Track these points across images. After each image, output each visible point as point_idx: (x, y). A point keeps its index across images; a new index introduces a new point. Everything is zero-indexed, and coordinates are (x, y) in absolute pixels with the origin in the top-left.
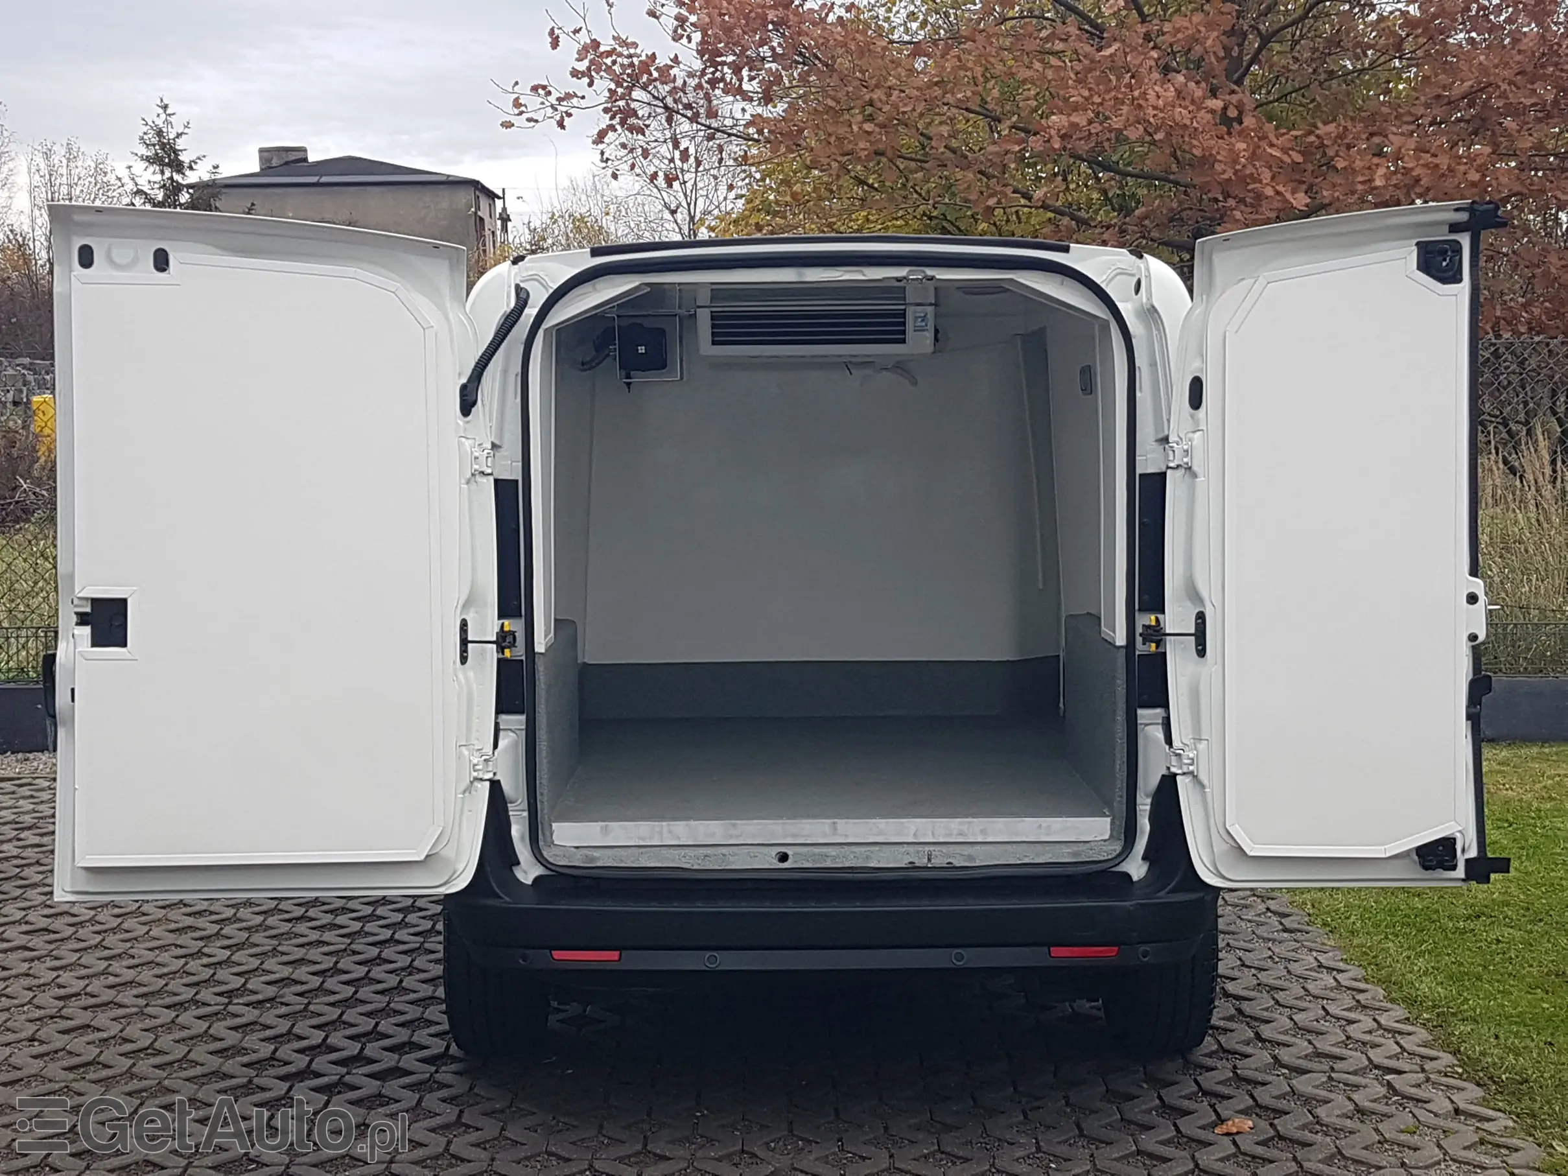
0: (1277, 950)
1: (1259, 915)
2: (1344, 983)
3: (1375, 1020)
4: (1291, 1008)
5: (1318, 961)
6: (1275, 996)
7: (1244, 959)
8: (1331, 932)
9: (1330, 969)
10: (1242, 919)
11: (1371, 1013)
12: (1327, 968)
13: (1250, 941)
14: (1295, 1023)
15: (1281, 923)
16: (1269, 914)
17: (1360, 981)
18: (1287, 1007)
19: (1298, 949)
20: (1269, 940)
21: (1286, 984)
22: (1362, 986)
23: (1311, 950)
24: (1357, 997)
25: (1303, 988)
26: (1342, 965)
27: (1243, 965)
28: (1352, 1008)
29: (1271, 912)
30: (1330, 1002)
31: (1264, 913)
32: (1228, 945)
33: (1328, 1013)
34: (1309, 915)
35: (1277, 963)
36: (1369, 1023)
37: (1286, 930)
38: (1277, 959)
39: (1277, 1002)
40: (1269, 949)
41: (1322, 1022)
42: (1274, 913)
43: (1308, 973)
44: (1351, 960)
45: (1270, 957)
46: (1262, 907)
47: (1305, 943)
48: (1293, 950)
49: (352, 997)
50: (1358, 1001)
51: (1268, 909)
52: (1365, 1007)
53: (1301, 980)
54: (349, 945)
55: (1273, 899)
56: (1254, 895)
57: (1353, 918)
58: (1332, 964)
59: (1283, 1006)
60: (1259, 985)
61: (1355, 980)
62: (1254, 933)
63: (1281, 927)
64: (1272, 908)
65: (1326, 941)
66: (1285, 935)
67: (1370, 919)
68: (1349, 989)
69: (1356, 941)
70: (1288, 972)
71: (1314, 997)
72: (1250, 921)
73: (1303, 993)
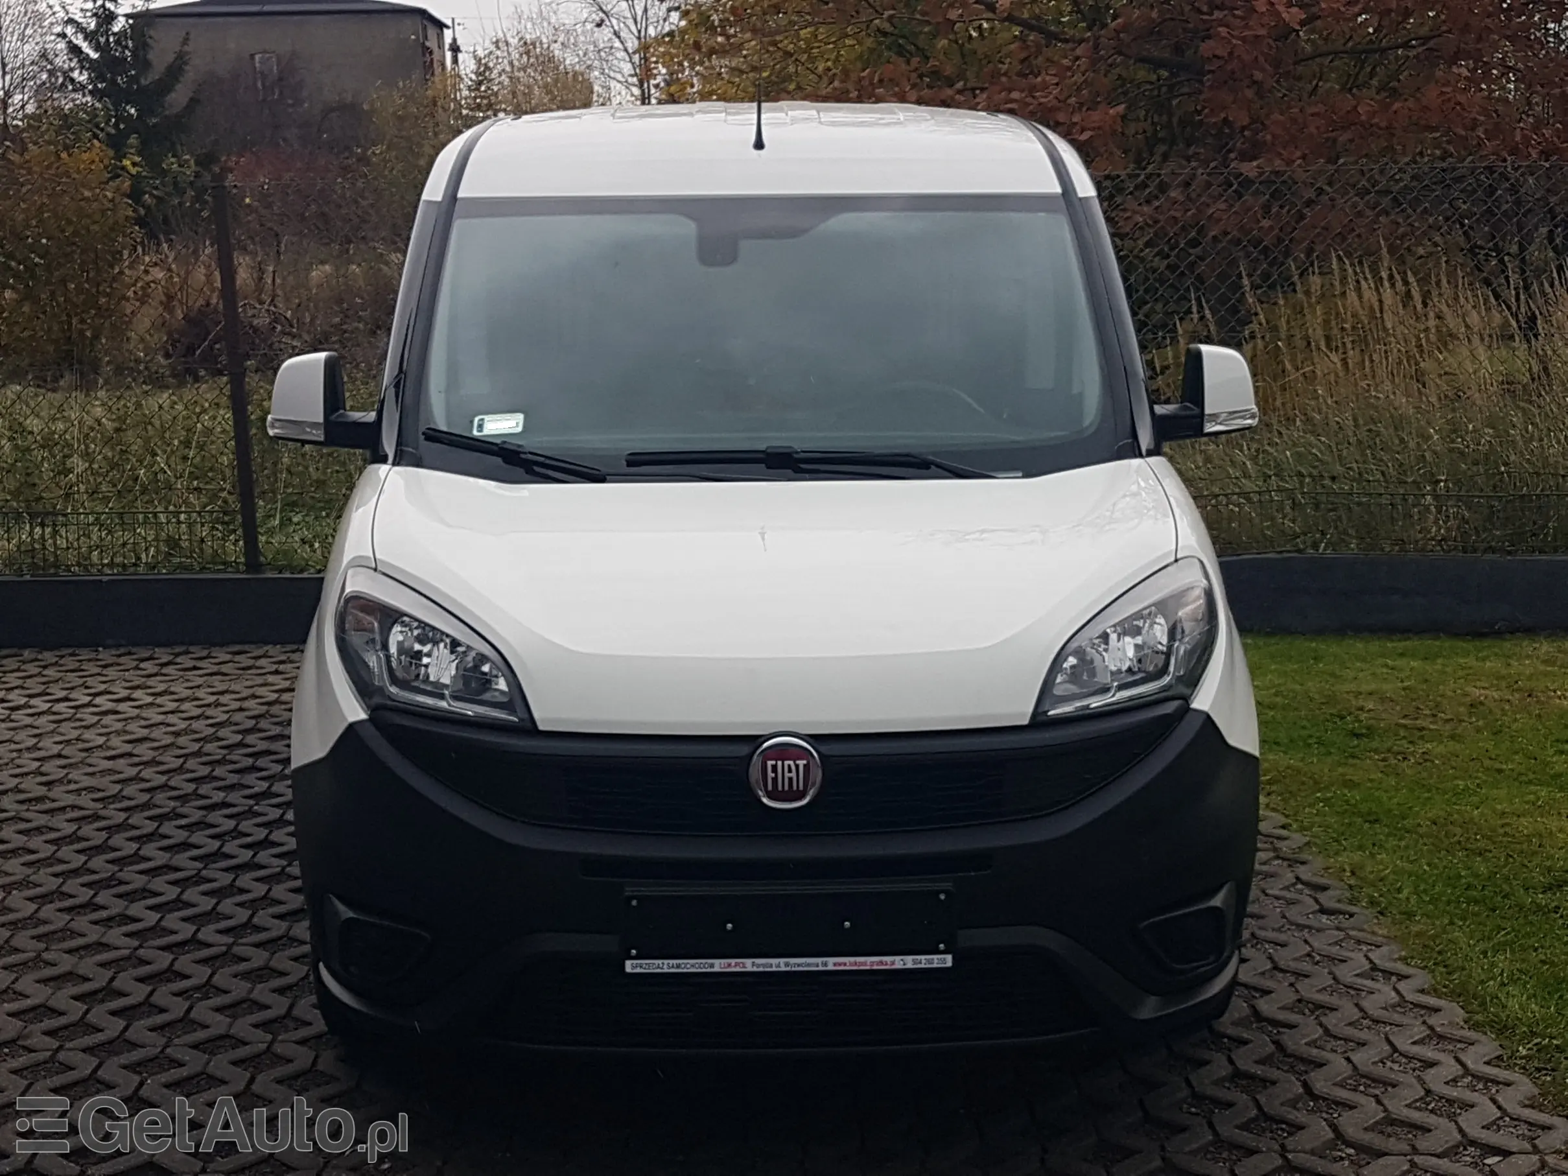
0: (1316, 944)
1: (1287, 888)
2: (1410, 997)
3: (1458, 1060)
4: (1345, 1040)
5: (1371, 962)
6: (1323, 1019)
7: (1276, 959)
8: (1381, 913)
9: (1388, 974)
10: (1267, 895)
11: (1451, 1047)
12: (1383, 971)
13: (1279, 930)
14: (1355, 1068)
15: (1317, 901)
16: (1299, 886)
17: (1428, 993)
18: (1341, 1039)
19: (1341, 941)
20: (1304, 927)
21: (1334, 1000)
22: (1432, 1001)
23: (1359, 942)
24: (1431, 1021)
25: (1357, 1005)
26: (1401, 967)
27: (1276, 968)
28: (1424, 1039)
29: (1303, 883)
30: (1396, 1029)
31: (1294, 885)
32: (1253, 935)
33: (1395, 1049)
34: (1351, 887)
35: (1317, 963)
36: (1450, 1068)
37: (1323, 911)
38: (1318, 958)
39: (1327, 1031)
40: (1306, 942)
41: (1389, 1064)
42: (1307, 884)
43: (1359, 981)
44: (1412, 958)
45: (1309, 955)
46: (1289, 877)
47: (1352, 933)
48: (1336, 943)
49: (118, 1037)
50: (1431, 1028)
51: (1298, 878)
52: (1441, 1037)
53: (1352, 992)
54: (136, 949)
55: (1303, 863)
56: (1278, 857)
57: (1406, 892)
58: (1389, 966)
59: (1336, 1038)
60: (1300, 1001)
61: (1422, 991)
62: (1284, 917)
63: (1317, 907)
64: (1304, 877)
65: (1376, 929)
66: (1324, 919)
67: (1425, 891)
68: (1416, 1005)
69: (1415, 929)
70: (1334, 978)
71: (1373, 1021)
72: (1277, 898)
73: (1357, 1015)
